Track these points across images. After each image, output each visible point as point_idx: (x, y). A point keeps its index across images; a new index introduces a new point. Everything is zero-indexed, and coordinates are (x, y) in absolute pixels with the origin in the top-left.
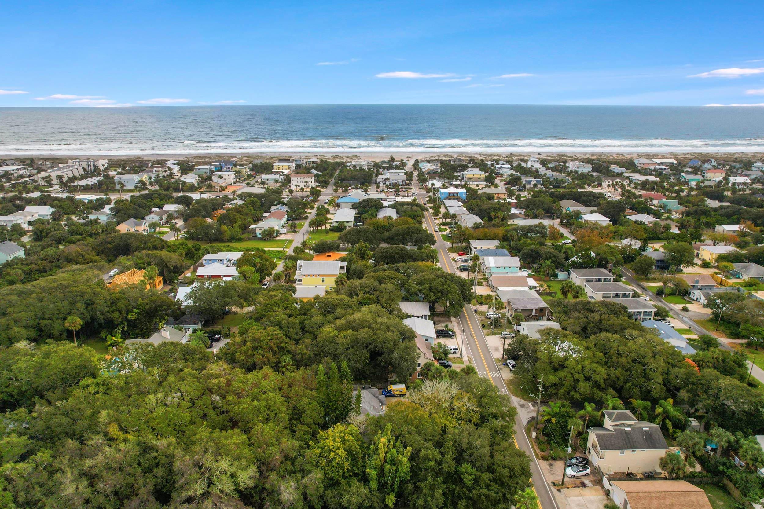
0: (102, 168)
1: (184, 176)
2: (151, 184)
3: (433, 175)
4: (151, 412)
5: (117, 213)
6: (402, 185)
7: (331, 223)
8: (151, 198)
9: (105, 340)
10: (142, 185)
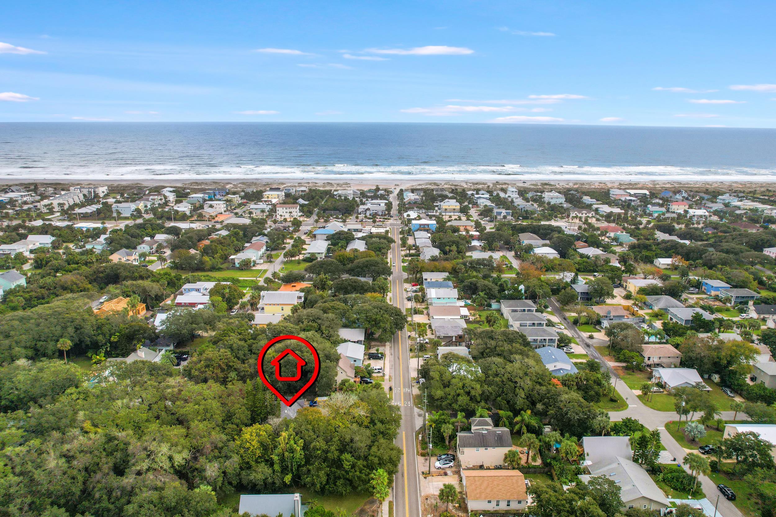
0: (102, 195)
1: (178, 205)
2: (146, 212)
3: (412, 205)
4: (117, 413)
5: (111, 243)
6: (382, 215)
7: (305, 254)
8: (144, 228)
9: (90, 359)
10: (138, 213)
